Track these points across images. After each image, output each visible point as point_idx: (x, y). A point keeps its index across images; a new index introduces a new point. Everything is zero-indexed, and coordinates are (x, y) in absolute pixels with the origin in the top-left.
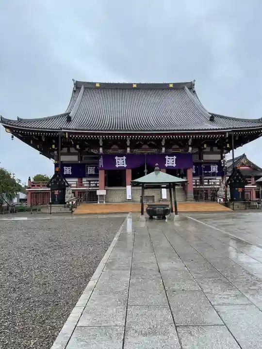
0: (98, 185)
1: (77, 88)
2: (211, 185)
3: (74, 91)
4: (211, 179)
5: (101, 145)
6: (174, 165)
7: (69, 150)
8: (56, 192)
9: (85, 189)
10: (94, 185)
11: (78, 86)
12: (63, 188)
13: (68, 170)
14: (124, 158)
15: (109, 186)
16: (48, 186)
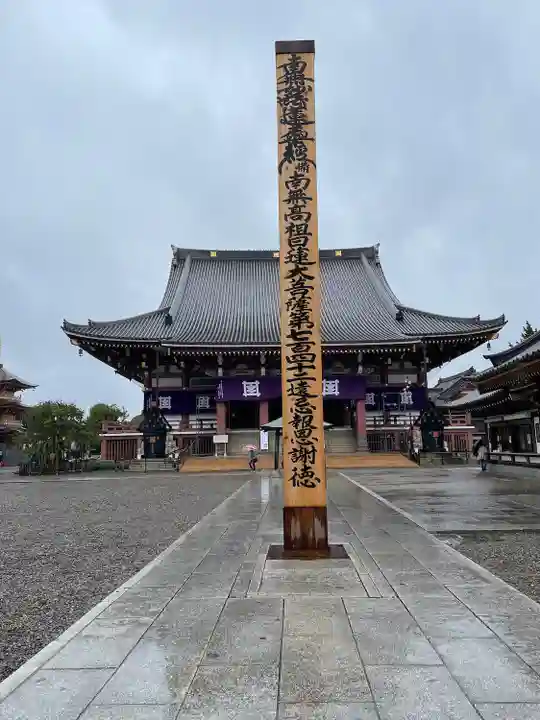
0: (214, 427)
1: (178, 260)
2: (400, 426)
3: (175, 266)
4: (398, 416)
5: (221, 363)
6: (337, 393)
7: (167, 369)
8: (153, 440)
9: (194, 433)
10: (209, 427)
11: (180, 256)
12: (162, 432)
13: (165, 403)
14: (257, 383)
15: (233, 428)
16: (139, 430)
